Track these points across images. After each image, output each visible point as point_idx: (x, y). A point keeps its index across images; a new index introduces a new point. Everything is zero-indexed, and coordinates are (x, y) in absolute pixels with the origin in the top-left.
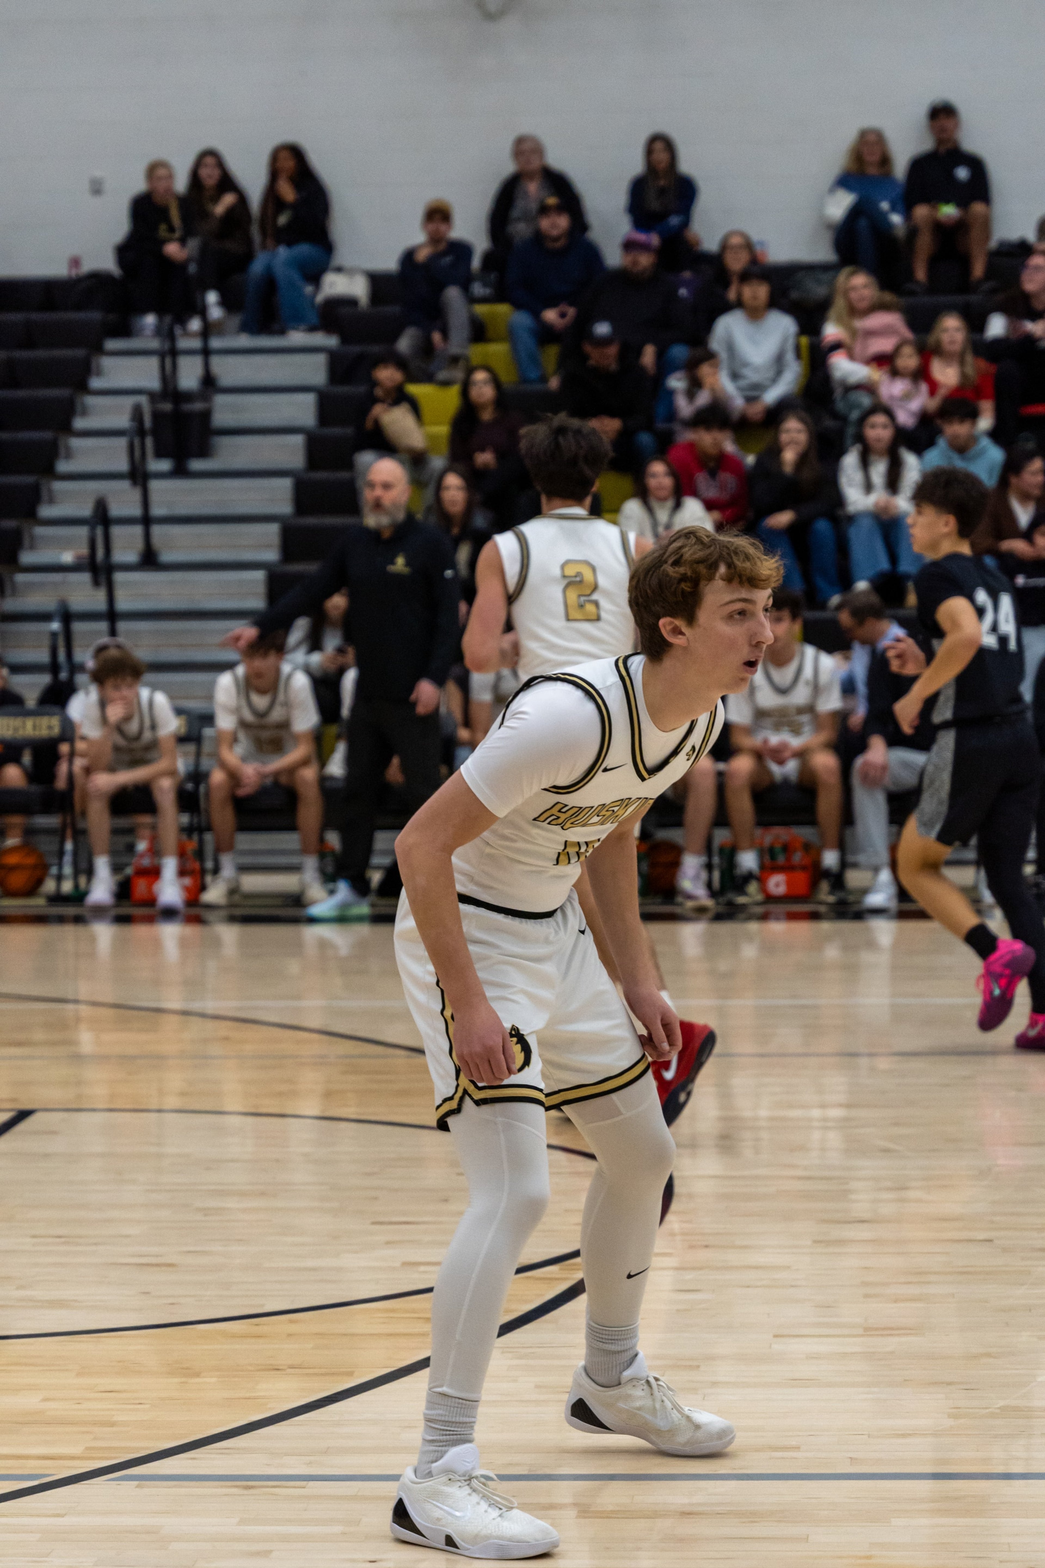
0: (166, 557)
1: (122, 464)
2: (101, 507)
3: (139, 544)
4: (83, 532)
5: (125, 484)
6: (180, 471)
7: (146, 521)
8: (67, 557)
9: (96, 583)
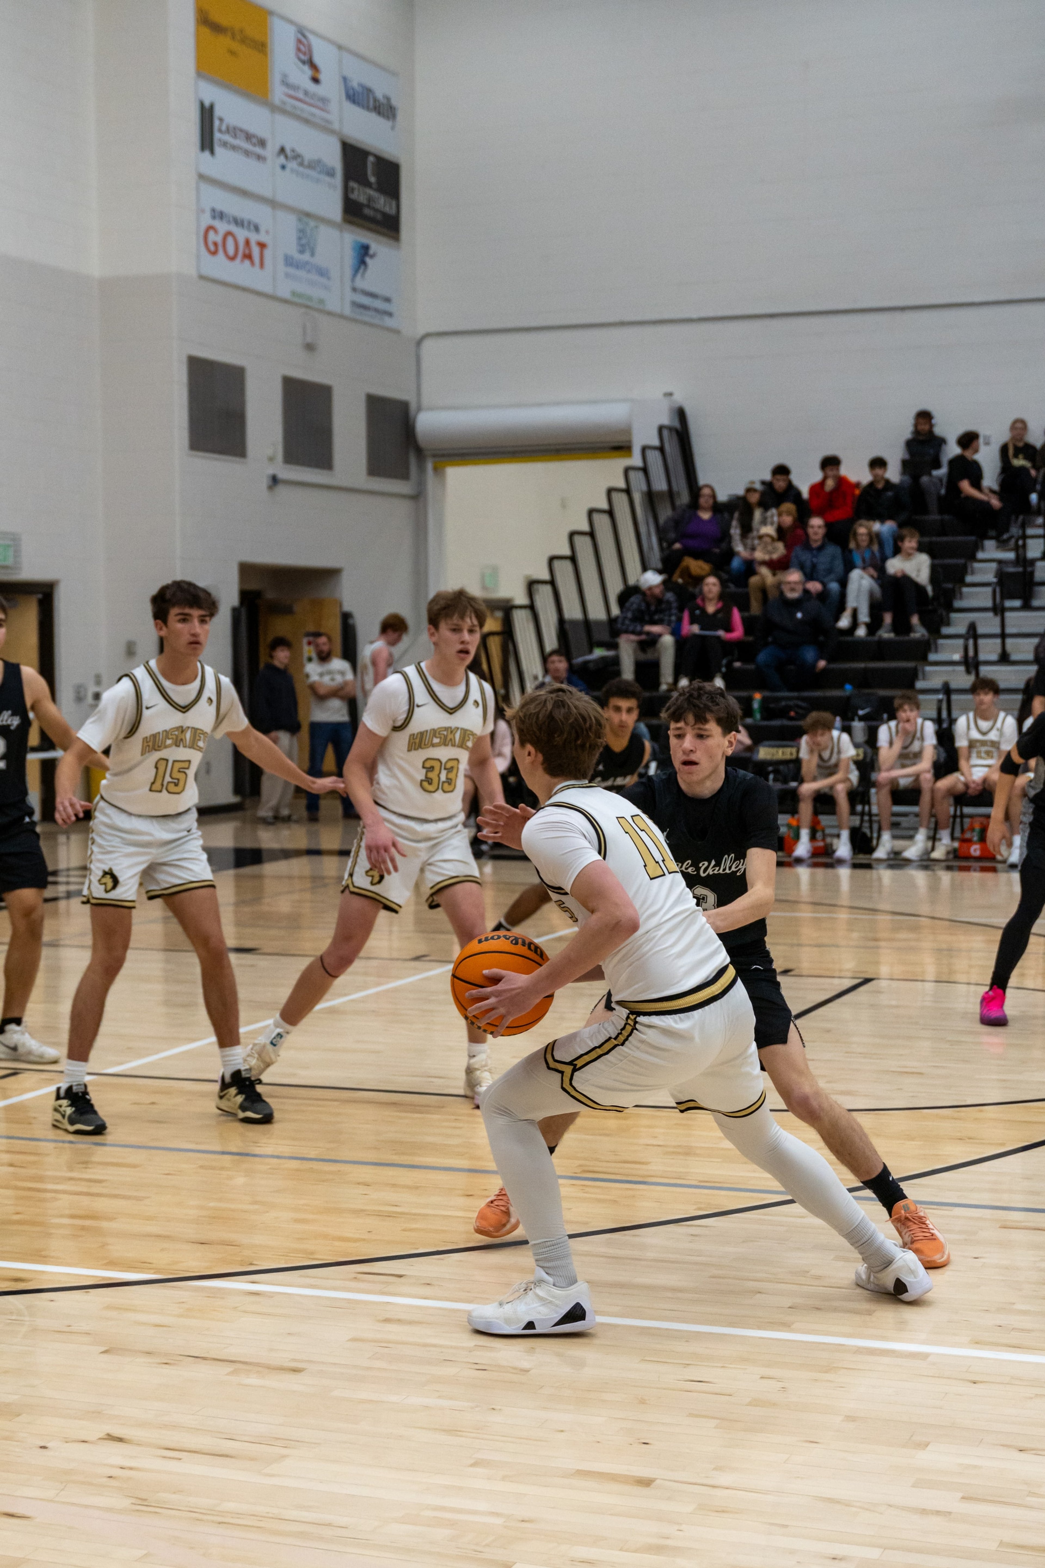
0: (1014, 657)
1: (989, 604)
2: (972, 627)
3: (999, 650)
4: (960, 642)
5: (990, 615)
6: (1027, 606)
7: (1003, 636)
8: (957, 657)
9: (968, 672)
